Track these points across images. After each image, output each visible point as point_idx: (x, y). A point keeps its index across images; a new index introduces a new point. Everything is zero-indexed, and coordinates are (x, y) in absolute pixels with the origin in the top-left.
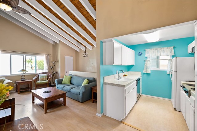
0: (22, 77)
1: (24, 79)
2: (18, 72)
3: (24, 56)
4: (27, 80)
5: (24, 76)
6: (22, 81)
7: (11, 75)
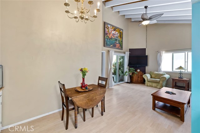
0: (180, 74)
1: (182, 77)
2: (176, 69)
3: (186, 53)
4: (185, 79)
5: (182, 74)
6: (179, 78)
7: (173, 72)
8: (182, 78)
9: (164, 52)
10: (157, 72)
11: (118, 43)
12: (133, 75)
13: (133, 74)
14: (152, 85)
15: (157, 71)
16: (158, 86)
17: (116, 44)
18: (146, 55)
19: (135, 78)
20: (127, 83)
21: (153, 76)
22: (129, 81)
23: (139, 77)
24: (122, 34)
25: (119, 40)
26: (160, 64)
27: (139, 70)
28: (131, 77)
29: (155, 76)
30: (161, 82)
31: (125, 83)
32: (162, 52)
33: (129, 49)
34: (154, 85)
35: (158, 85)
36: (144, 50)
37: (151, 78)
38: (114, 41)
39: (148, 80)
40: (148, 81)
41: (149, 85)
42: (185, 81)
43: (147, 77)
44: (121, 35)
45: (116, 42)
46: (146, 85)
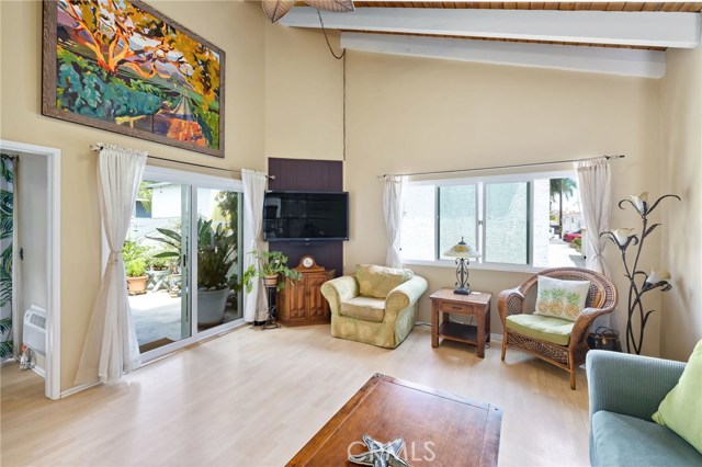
0: (459, 275)
1: (466, 286)
3: (481, 185)
4: (473, 296)
6: (456, 292)
7: (439, 264)
8: (466, 294)
9: (406, 178)
10: (379, 269)
11: (185, 117)
12: (283, 285)
13: (281, 278)
14: (357, 330)
15: (384, 265)
16: (377, 338)
17: (173, 116)
18: (344, 190)
19: (292, 299)
20: (256, 324)
21: (366, 286)
22: (264, 316)
23: (309, 294)
24: (220, 73)
25: (197, 98)
26: (392, 230)
27: (308, 262)
28: (275, 297)
29: (374, 288)
30: (389, 318)
31: (250, 324)
32: (398, 179)
33: (270, 159)
34: (365, 329)
35: (376, 333)
36: (335, 167)
37: (358, 294)
38: (151, 98)
39: (339, 307)
40: (341, 315)
41: (343, 332)
42: (475, 310)
43: (337, 294)
44: (212, 75)
45: (164, 107)
46: (333, 332)
